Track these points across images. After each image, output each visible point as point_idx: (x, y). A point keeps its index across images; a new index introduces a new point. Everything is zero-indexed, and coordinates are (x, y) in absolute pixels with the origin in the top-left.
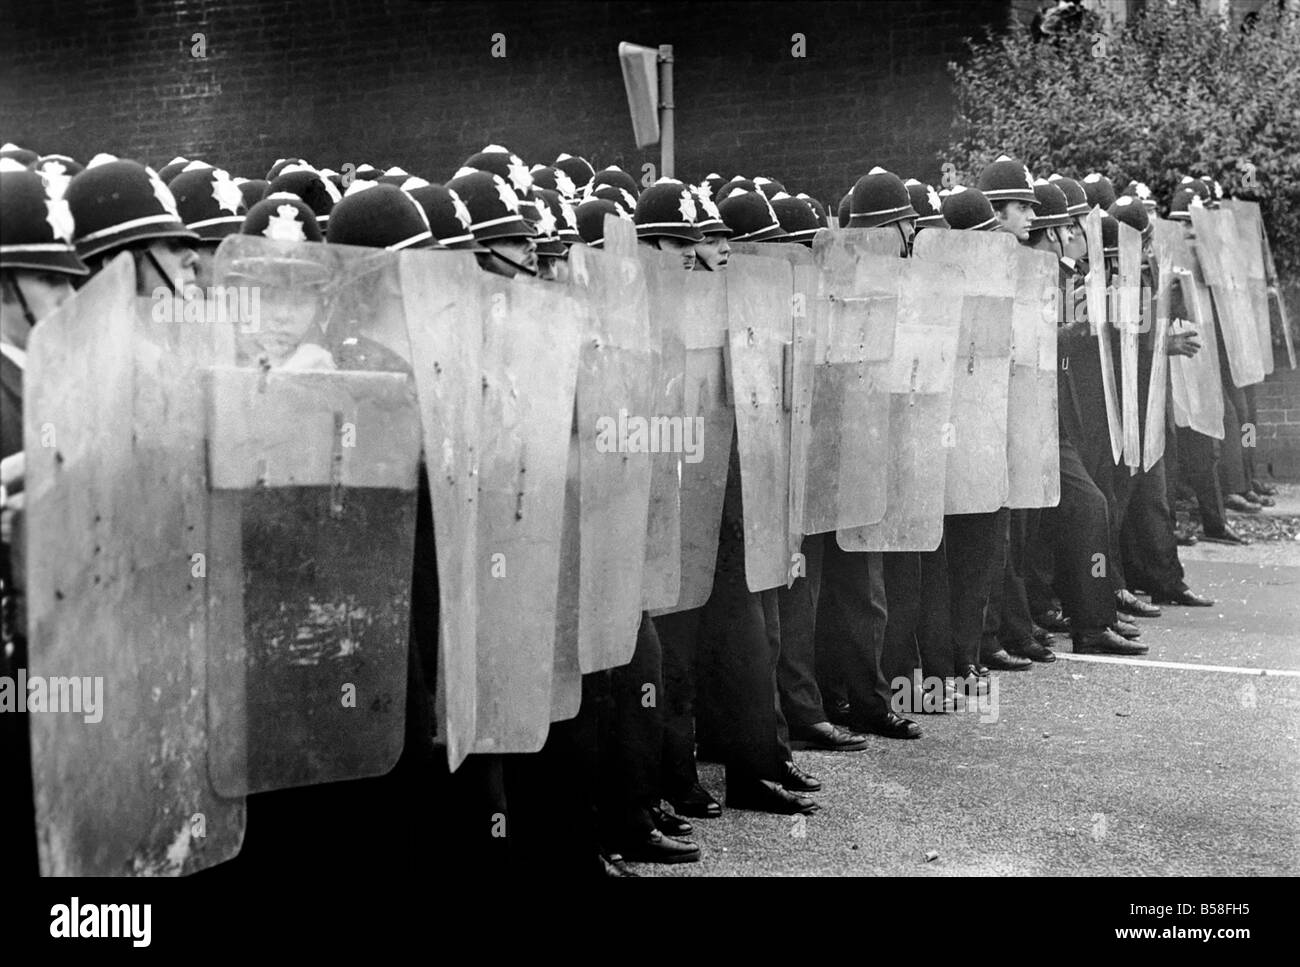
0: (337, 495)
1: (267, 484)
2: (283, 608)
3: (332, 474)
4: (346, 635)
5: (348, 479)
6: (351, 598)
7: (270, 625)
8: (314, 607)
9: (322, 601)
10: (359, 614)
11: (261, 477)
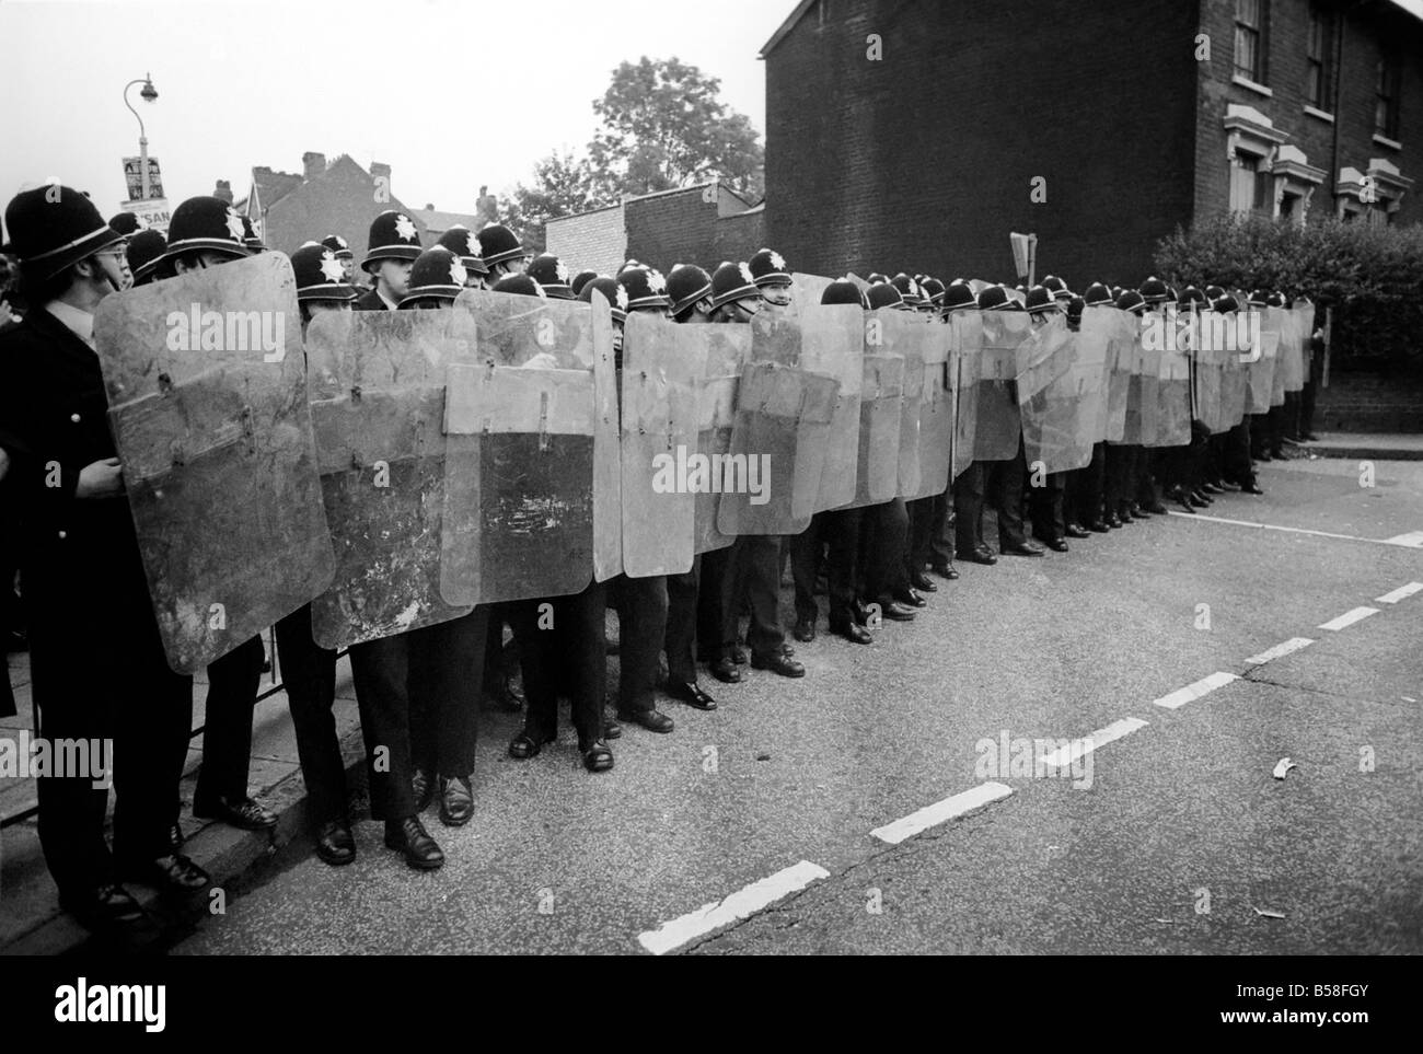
0: (544, 438)
1: (490, 432)
2: (502, 501)
3: (540, 426)
4: (550, 516)
5: (551, 429)
6: (554, 496)
7: (493, 511)
8: (526, 501)
9: (531, 497)
10: (560, 505)
11: (487, 427)
